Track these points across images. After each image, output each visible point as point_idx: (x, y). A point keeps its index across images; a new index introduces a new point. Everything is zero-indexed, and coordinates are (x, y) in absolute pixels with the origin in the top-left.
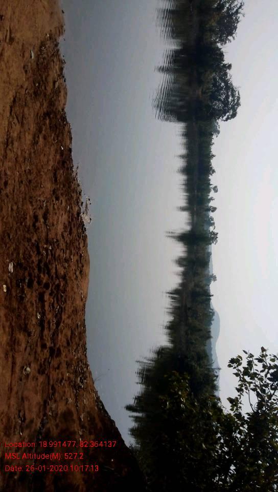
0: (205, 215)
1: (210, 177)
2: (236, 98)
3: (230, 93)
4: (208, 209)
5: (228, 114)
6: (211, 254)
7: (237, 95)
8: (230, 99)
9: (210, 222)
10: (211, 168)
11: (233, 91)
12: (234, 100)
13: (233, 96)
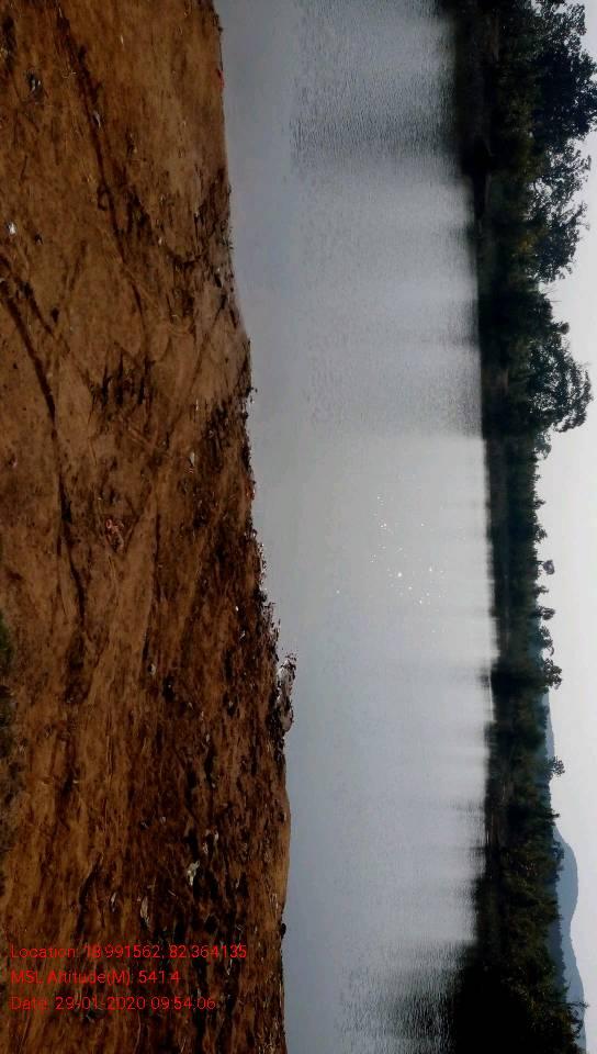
0: (529, 624)
1: (537, 546)
2: (582, 386)
3: (568, 377)
4: (537, 614)
5: (567, 417)
6: (548, 711)
7: (584, 379)
8: (570, 387)
9: (541, 640)
10: (537, 527)
11: (575, 372)
12: (578, 390)
13: (576, 381)
